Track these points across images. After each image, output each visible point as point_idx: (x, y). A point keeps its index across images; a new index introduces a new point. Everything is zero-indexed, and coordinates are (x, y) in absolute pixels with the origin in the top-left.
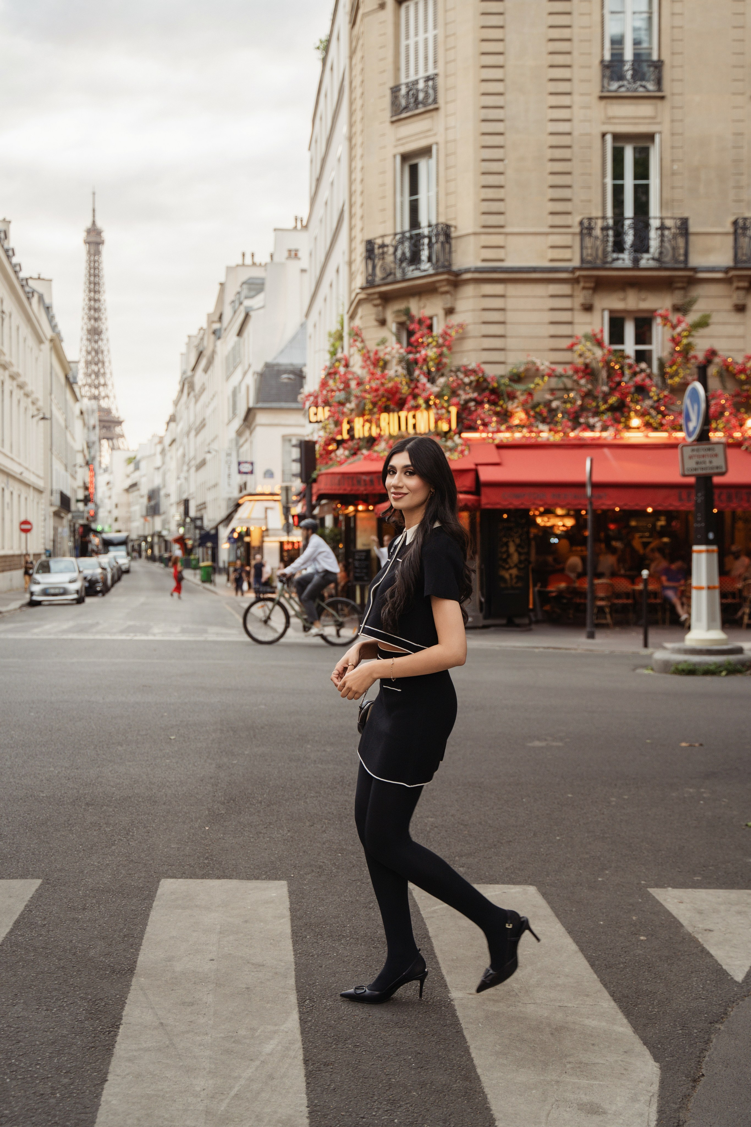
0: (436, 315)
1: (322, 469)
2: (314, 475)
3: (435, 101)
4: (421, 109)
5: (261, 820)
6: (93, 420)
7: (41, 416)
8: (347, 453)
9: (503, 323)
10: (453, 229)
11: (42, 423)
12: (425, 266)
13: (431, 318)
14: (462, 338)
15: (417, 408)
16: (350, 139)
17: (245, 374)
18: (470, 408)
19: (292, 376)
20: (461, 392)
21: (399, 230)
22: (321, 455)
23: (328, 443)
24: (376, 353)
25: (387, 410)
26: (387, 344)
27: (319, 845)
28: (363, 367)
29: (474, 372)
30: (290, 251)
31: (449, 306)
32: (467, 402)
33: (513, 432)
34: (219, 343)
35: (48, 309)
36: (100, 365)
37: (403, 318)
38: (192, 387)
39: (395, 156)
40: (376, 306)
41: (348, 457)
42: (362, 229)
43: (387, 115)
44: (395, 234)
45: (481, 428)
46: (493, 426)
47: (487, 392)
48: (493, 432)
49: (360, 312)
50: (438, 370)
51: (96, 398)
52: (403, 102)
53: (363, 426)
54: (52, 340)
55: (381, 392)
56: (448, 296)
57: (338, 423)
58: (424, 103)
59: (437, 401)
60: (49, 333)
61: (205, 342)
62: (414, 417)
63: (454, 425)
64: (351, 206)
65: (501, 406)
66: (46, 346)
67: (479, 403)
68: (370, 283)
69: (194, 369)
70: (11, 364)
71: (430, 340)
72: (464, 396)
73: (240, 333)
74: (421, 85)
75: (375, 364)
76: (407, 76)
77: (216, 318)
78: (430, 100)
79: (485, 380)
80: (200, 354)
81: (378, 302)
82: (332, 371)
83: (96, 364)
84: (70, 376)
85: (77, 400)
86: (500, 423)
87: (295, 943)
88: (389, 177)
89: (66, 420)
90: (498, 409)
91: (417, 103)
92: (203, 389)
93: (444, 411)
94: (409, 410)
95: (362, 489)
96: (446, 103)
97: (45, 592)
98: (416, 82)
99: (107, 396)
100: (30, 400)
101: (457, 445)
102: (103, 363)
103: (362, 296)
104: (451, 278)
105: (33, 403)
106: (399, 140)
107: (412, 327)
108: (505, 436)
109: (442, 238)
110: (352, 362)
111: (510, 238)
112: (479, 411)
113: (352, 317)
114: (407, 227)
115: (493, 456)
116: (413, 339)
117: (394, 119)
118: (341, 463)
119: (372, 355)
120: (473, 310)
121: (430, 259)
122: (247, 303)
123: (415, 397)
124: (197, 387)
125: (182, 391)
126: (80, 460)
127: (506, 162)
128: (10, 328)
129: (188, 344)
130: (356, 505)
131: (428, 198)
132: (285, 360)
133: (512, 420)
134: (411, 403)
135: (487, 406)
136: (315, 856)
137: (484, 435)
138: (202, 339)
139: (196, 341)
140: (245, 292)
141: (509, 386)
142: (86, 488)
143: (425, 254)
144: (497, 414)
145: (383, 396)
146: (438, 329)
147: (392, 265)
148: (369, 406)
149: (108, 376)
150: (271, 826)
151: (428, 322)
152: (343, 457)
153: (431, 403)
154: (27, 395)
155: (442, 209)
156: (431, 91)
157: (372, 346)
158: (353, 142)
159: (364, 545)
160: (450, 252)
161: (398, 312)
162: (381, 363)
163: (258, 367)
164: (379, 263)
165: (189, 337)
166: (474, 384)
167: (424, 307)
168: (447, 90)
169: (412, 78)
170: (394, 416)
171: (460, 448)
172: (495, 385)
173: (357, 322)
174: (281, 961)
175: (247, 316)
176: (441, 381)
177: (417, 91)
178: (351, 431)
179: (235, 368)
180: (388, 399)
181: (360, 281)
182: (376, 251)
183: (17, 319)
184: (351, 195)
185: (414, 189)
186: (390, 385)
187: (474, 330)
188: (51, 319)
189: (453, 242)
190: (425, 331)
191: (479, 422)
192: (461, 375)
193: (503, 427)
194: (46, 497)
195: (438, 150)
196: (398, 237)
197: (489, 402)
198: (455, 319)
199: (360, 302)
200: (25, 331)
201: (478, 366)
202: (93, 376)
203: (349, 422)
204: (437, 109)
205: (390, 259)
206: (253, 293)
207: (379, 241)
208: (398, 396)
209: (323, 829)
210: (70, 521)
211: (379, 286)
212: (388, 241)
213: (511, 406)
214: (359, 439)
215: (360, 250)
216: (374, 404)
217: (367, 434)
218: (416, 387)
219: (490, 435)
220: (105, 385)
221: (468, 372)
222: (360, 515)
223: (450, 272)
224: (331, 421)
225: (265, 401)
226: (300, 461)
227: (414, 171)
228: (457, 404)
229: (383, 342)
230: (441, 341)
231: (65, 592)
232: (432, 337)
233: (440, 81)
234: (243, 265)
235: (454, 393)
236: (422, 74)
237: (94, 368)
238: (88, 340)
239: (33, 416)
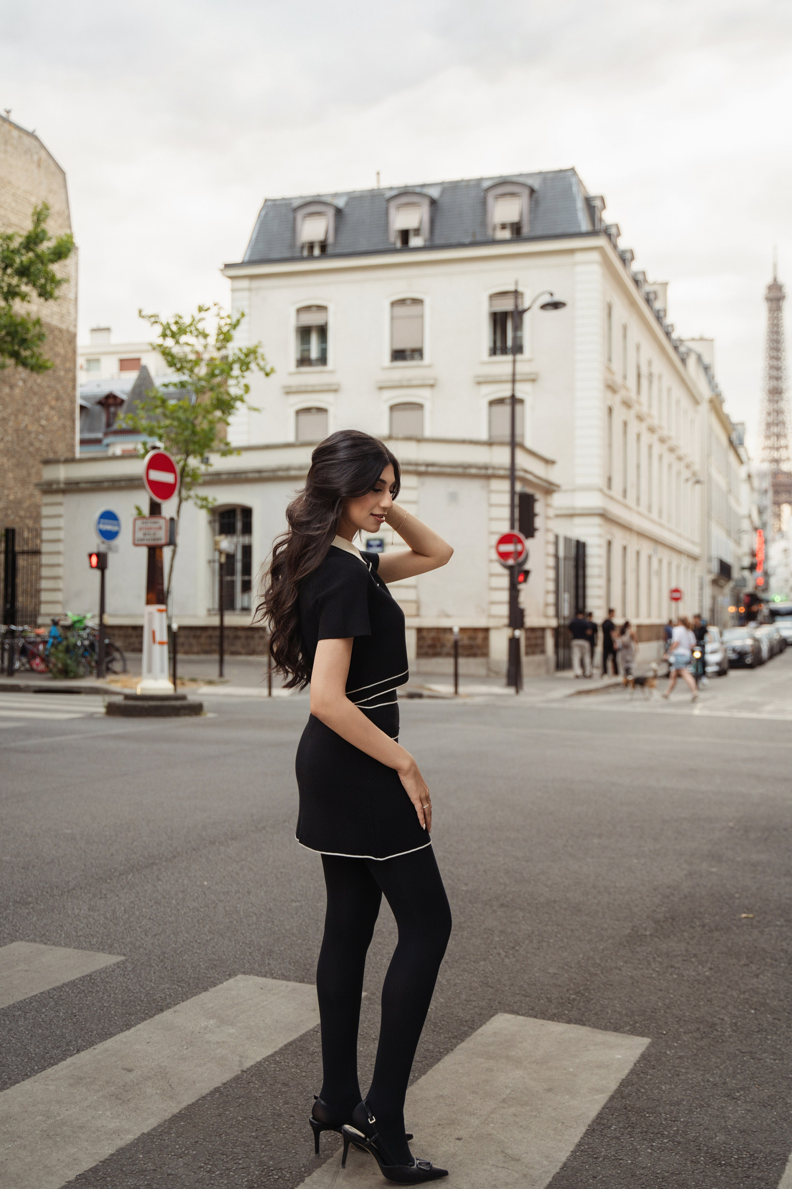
6: (764, 484)
7: (694, 479)
11: (698, 487)
35: (707, 369)
36: (781, 426)
51: (777, 461)
54: (711, 401)
60: (705, 392)
66: (705, 407)
70: (661, 427)
83: (778, 425)
84: (734, 436)
85: (741, 462)
89: (729, 484)
100: (682, 464)
105: (688, 466)
126: (745, 525)
128: (660, 390)
142: (753, 555)
154: (680, 459)
183: (669, 380)
188: (710, 379)
194: (700, 566)
200: (678, 392)
202: (773, 438)
210: (734, 589)
220: (786, 447)
237: (775, 430)
238: (770, 401)
239: (687, 480)
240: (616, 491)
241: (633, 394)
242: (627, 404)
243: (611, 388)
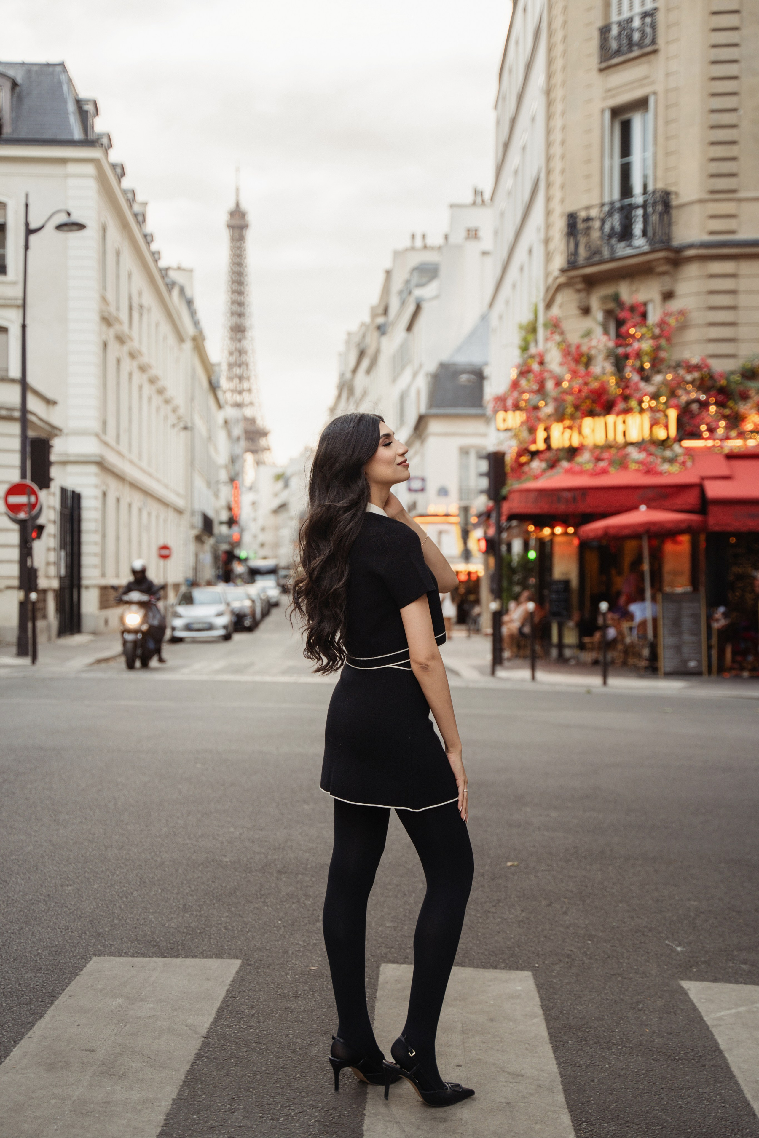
0: (652, 300)
1: (513, 484)
2: (504, 491)
3: (654, 42)
4: (636, 53)
5: (488, 897)
6: (237, 431)
7: (182, 425)
8: (544, 465)
9: (733, 308)
10: (673, 197)
11: (182, 434)
12: (639, 242)
13: (645, 304)
14: (683, 327)
15: (627, 411)
16: (548, 92)
17: (415, 375)
18: (691, 411)
19: (473, 377)
20: (680, 392)
21: (607, 199)
22: (512, 469)
23: (520, 455)
24: (578, 347)
25: (592, 414)
26: (593, 336)
27: (561, 929)
28: (561, 364)
29: (697, 367)
30: (469, 231)
31: (667, 288)
32: (689, 403)
33: (745, 439)
34: (384, 340)
35: (190, 303)
36: (244, 367)
37: (611, 305)
38: (351, 391)
39: (603, 111)
40: (578, 291)
41: (544, 471)
42: (562, 201)
43: (594, 62)
44: (603, 205)
45: (706, 434)
46: (720, 431)
47: (713, 392)
48: (721, 440)
49: (559, 299)
50: (653, 366)
51: (238, 405)
52: (614, 45)
53: (563, 433)
54: (194, 339)
55: (584, 394)
56: (667, 279)
57: (532, 430)
58: (640, 45)
59: (653, 403)
60: (190, 330)
61: (368, 340)
62: (624, 422)
63: (673, 431)
64: (549, 172)
65: (731, 408)
66: (188, 345)
67: (704, 405)
68: (572, 264)
69: (355, 371)
70: (149, 366)
71: (644, 330)
72: (684, 398)
73: (409, 328)
74: (637, 23)
75: (577, 360)
76: (620, 14)
77: (380, 310)
78: (648, 41)
79: (711, 377)
80: (362, 354)
81: (580, 286)
82: (525, 368)
83: (240, 366)
84: (214, 378)
85: (220, 407)
86: (728, 428)
87: (555, 1049)
88: (595, 137)
89: (209, 430)
90: (727, 412)
91: (631, 44)
92: (365, 394)
93: (659, 415)
94: (618, 414)
95: (562, 508)
96: (668, 43)
97: (188, 628)
98: (630, 20)
99: (251, 404)
100: (169, 408)
101: (676, 456)
102: (247, 365)
103: (562, 280)
104: (670, 255)
105: (172, 411)
106: (609, 90)
107: (622, 315)
108: (735, 444)
109: (660, 208)
110: (548, 358)
111: (745, 205)
112: (704, 414)
113: (549, 306)
114: (616, 195)
115: (722, 468)
116: (623, 329)
117: (604, 65)
118: (536, 477)
119: (573, 350)
120: (697, 294)
121: (644, 233)
122: (418, 292)
123: (626, 398)
124: (358, 391)
125: (339, 396)
126: (223, 476)
127: (741, 112)
128: (149, 325)
129: (348, 343)
130: (552, 527)
131: (644, 160)
132: (463, 359)
133: (744, 424)
134: (621, 405)
135: (713, 409)
136: (560, 942)
137: (710, 443)
138: (364, 336)
139: (356, 339)
140: (415, 280)
141: (740, 384)
142: (230, 509)
143: (638, 228)
144: (725, 417)
145: (587, 398)
146: (654, 316)
147: (599, 242)
148: (570, 410)
149: (252, 380)
150: (501, 904)
151: (642, 309)
152: (539, 471)
153: (645, 405)
154: (167, 402)
155: (660, 173)
156: (648, 30)
157: (574, 338)
158: (553, 95)
159: (563, 574)
160: (670, 224)
161: (604, 299)
162: (584, 359)
163: (431, 367)
164: (582, 241)
165: (349, 334)
166: (698, 383)
167: (637, 291)
168: (668, 27)
169: (626, 15)
170: (599, 422)
171: (681, 459)
172: (723, 382)
173: (556, 311)
174: (542, 1070)
175: (418, 308)
176: (658, 379)
177: (632, 30)
178: (547, 440)
179: (403, 368)
180: (594, 402)
181: (559, 261)
182: (581, 226)
183: (156, 314)
184: (549, 159)
185: (626, 150)
186: (595, 385)
187: (698, 317)
188: (193, 313)
189: (674, 212)
190: (637, 319)
191: (703, 427)
192: (682, 372)
193: (733, 433)
194: (185, 520)
195: (656, 102)
196: (606, 208)
197: (716, 403)
198: (675, 305)
199: (559, 288)
200: (165, 327)
201: (703, 360)
202: (236, 381)
203: (547, 429)
204: (655, 52)
205: (595, 234)
206: (424, 280)
207: (583, 214)
208: (605, 398)
209: (564, 909)
210: (213, 546)
211: (583, 267)
212: (594, 213)
213: (743, 408)
214: (558, 450)
215: (560, 225)
216: (577, 407)
217: (567, 444)
218: (627, 387)
219: (718, 443)
220: (249, 391)
221: (690, 368)
222: (558, 540)
223: (668, 248)
224: (525, 427)
225: (439, 406)
226: (488, 475)
227: (626, 129)
228: (676, 407)
229: (588, 334)
230: (657, 331)
231: (210, 627)
232: (646, 326)
233: (661, 17)
234: (413, 248)
235: (672, 394)
236: (638, 9)
237: (238, 371)
238: (232, 339)
239: (174, 426)
240: (110, 438)
241: (125, 327)
242: (121, 340)
243: (107, 321)
